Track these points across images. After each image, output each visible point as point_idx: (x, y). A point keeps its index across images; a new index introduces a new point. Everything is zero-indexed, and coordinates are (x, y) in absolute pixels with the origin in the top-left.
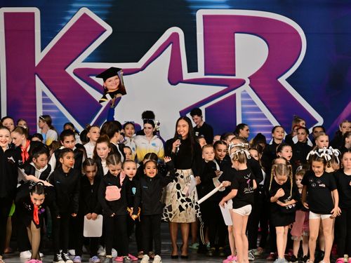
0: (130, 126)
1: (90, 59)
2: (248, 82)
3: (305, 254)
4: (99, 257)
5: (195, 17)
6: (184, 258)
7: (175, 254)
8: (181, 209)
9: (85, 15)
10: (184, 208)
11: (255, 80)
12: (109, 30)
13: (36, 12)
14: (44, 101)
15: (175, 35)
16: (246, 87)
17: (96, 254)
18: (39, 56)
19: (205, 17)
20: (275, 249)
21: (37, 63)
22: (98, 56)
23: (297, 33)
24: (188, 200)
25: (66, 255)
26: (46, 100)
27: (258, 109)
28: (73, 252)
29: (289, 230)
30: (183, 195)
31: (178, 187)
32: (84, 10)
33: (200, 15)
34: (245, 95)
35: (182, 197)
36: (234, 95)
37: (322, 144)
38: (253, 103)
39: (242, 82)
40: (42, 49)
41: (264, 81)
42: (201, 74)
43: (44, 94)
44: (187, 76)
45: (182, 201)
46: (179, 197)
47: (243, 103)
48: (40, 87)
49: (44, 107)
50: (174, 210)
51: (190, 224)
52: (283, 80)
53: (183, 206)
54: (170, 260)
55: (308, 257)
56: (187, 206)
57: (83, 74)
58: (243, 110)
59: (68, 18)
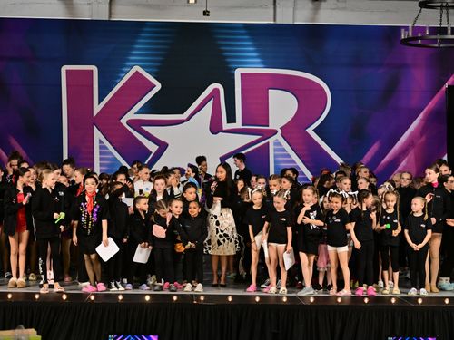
0: (177, 171)
1: (142, 111)
2: (280, 132)
3: (329, 283)
4: (148, 285)
5: (233, 75)
6: (222, 286)
7: (215, 282)
8: (219, 243)
9: (137, 72)
10: (222, 242)
11: (286, 131)
12: (158, 86)
13: (94, 69)
14: (101, 147)
15: (216, 91)
16: (278, 137)
17: (146, 282)
18: (97, 108)
19: (242, 75)
20: (302, 278)
21: (95, 115)
22: (148, 109)
23: (323, 89)
24: (226, 235)
25: (118, 283)
26: (102, 147)
27: (289, 156)
28: (125, 281)
29: (315, 262)
30: (222, 231)
31: (218, 223)
32: (137, 68)
33: (238, 73)
34: (277, 144)
35: (220, 233)
36: (268, 143)
37: (346, 187)
38: (284, 150)
39: (275, 132)
40: (99, 103)
41: (293, 131)
42: (238, 125)
43: (101, 142)
44: (226, 126)
45: (221, 236)
46: (217, 232)
47: (275, 150)
48: (98, 135)
49: (101, 153)
50: (213, 243)
51: (228, 257)
52: (310, 131)
53: (221, 240)
54: (211, 288)
55: (331, 286)
56: (224, 241)
57: (136, 124)
58: (275, 156)
59: (122, 75)
